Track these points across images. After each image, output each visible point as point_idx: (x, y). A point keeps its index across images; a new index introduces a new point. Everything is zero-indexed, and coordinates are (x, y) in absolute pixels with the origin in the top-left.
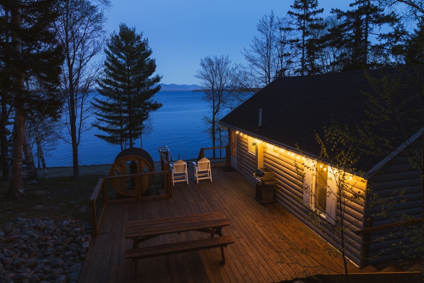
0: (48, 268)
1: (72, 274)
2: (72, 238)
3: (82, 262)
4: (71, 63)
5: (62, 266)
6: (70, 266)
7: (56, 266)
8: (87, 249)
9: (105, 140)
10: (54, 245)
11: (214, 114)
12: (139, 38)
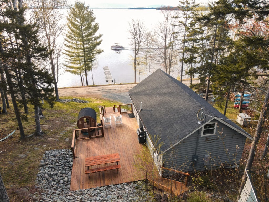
0: (61, 175)
1: (69, 176)
2: (66, 160)
3: (71, 171)
4: (49, 37)
5: (65, 173)
6: (68, 173)
7: (63, 174)
8: (72, 165)
9: (71, 72)
10: (61, 165)
11: (136, 55)
12: (87, 8)
